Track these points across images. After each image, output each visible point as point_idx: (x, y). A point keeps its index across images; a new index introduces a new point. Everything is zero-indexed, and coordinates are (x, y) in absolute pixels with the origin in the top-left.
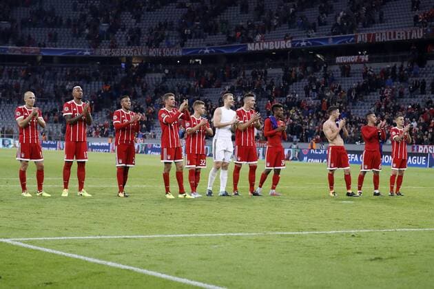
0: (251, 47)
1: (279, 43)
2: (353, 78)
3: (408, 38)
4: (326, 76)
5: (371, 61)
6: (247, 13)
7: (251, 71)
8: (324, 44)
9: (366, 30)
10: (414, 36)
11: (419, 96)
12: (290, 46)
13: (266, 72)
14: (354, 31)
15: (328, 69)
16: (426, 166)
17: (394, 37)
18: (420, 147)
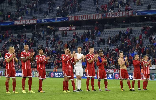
0: (16, 23)
1: (30, 21)
2: (68, 38)
3: (95, 18)
4: (55, 37)
5: (76, 29)
6: (12, 6)
7: (17, 34)
8: (53, 21)
9: (73, 15)
10: (97, 17)
11: (102, 46)
12: (36, 22)
13: (25, 35)
14: (68, 15)
15: (55, 34)
16: (112, 78)
17: (88, 18)
18: (107, 70)
